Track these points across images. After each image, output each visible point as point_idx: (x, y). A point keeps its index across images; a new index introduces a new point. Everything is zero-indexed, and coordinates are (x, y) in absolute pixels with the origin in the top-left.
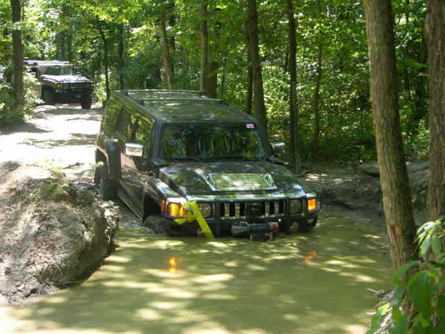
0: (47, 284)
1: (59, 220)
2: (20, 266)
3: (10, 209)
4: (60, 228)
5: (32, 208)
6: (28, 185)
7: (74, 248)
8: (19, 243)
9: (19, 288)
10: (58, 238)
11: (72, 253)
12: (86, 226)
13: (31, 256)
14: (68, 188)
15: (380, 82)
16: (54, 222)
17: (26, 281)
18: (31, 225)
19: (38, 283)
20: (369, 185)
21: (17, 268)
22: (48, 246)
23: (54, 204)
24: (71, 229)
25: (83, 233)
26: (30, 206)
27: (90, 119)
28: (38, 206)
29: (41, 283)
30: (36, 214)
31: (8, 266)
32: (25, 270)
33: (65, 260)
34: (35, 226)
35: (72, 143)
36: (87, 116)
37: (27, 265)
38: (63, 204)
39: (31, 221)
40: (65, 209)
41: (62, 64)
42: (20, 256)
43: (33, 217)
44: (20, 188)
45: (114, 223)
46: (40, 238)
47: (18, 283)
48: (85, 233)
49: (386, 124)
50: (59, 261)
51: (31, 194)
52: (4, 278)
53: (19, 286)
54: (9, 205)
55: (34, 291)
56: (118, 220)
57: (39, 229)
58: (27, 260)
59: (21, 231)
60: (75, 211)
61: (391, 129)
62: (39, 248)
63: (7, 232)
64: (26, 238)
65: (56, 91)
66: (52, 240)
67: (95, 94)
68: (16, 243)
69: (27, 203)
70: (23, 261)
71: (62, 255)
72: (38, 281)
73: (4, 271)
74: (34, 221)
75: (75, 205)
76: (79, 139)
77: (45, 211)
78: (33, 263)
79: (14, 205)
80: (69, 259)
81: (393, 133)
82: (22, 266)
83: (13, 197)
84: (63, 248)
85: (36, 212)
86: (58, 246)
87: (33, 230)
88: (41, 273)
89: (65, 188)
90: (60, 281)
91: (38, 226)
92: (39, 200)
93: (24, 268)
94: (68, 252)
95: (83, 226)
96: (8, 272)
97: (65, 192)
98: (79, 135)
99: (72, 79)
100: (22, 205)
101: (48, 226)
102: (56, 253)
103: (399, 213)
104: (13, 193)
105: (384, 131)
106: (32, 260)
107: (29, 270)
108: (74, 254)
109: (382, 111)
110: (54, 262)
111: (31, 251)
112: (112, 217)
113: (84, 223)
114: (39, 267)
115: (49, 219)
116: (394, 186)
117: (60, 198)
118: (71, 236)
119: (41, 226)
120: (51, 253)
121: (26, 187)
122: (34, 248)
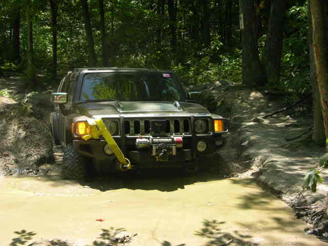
1: (37, 128)
2: (22, 157)
4: (39, 133)
8: (14, 144)
10: (40, 139)
13: (27, 151)
16: (34, 129)
18: (19, 132)
21: (21, 159)
22: (35, 144)
26: (14, 121)
28: (20, 120)
30: (20, 125)
31: (15, 158)
34: (23, 133)
37: (27, 156)
39: (18, 130)
42: (19, 152)
43: (19, 128)
46: (28, 140)
50: (45, 153)
51: (12, 114)
52: (16, 165)
57: (26, 134)
58: (26, 154)
59: (13, 137)
62: (30, 146)
63: (3, 138)
64: (18, 141)
66: (36, 140)
68: (12, 144)
70: (23, 155)
71: (45, 149)
73: (13, 161)
74: (21, 130)
77: (27, 123)
78: (31, 155)
82: (24, 158)
84: (44, 145)
86: (41, 144)
87: (22, 135)
88: (38, 160)
91: (25, 133)
92: (19, 117)
96: (17, 161)
100: (7, 121)
101: (31, 132)
102: (41, 148)
106: (29, 153)
107: (29, 159)
110: (42, 153)
114: (35, 157)
115: (31, 128)
117: (30, 115)
119: (27, 132)
120: (39, 148)
121: (6, 109)
122: (27, 146)
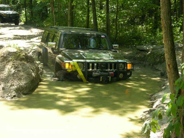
0: (19, 93)
1: (22, 68)
2: (8, 86)
3: (2, 64)
4: (23, 71)
5: (11, 63)
6: (9, 54)
7: (29, 79)
8: (6, 78)
9: (9, 95)
10: (22, 75)
11: (28, 81)
12: (33, 70)
13: (12, 82)
14: (25, 55)
15: (165, 10)
16: (20, 69)
17: (11, 92)
19: (16, 93)
20: (140, 54)
22: (19, 78)
23: (20, 62)
24: (28, 72)
25: (32, 73)
26: (10, 62)
27: (20, 29)
28: (13, 63)
29: (17, 93)
31: (3, 86)
32: (10, 88)
33: (26, 84)
35: (14, 39)
36: (18, 28)
37: (11, 86)
38: (23, 62)
39: (11, 69)
40: (24, 64)
41: (6, 6)
42: (8, 83)
43: (12, 67)
44: (5, 56)
45: (41, 70)
46: (15, 75)
47: (8, 93)
48: (33, 73)
49: (167, 26)
50: (23, 84)
51: (10, 58)
52: (2, 91)
53: (8, 94)
54: (1, 63)
55: (14, 96)
56: (43, 69)
57: (14, 72)
58: (10, 84)
59: (7, 73)
60: (28, 65)
61: (169, 28)
62: (15, 79)
63: (1, 73)
64: (9, 75)
65: (4, 17)
66: (20, 76)
67: (20, 19)
68: (5, 77)
69: (9, 62)
70: (9, 85)
71: (24, 82)
72: (16, 92)
73: (1, 88)
74: (12, 69)
75: (28, 62)
76: (17, 37)
77: (17, 64)
78: (13, 85)
79: (3, 62)
80: (27, 83)
81: (169, 30)
82: (9, 87)
83: (2, 59)
84: (25, 79)
85: (13, 65)
86: (22, 79)
87: (12, 72)
88: (17, 89)
89: (23, 55)
90: (24, 92)
92: (13, 60)
93: (10, 87)
94: (27, 81)
95: (31, 70)
96: (3, 89)
97: (24, 57)
98: (17, 36)
99: (10, 12)
100: (7, 63)
101: (18, 71)
102: (22, 81)
103: (171, 60)
104: (2, 58)
105: (166, 29)
106: (13, 84)
107: (12, 88)
108: (29, 81)
109: (165, 22)
110: (21, 85)
111: (12, 80)
112: (41, 67)
113: (32, 69)
114: (16, 87)
115: (18, 68)
116: (170, 50)
117: (22, 59)
118: (28, 74)
120: (20, 81)
121: (8, 55)
122: (13, 79)
